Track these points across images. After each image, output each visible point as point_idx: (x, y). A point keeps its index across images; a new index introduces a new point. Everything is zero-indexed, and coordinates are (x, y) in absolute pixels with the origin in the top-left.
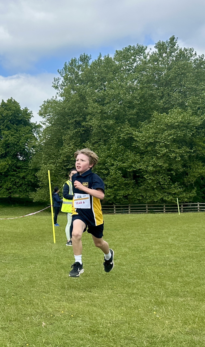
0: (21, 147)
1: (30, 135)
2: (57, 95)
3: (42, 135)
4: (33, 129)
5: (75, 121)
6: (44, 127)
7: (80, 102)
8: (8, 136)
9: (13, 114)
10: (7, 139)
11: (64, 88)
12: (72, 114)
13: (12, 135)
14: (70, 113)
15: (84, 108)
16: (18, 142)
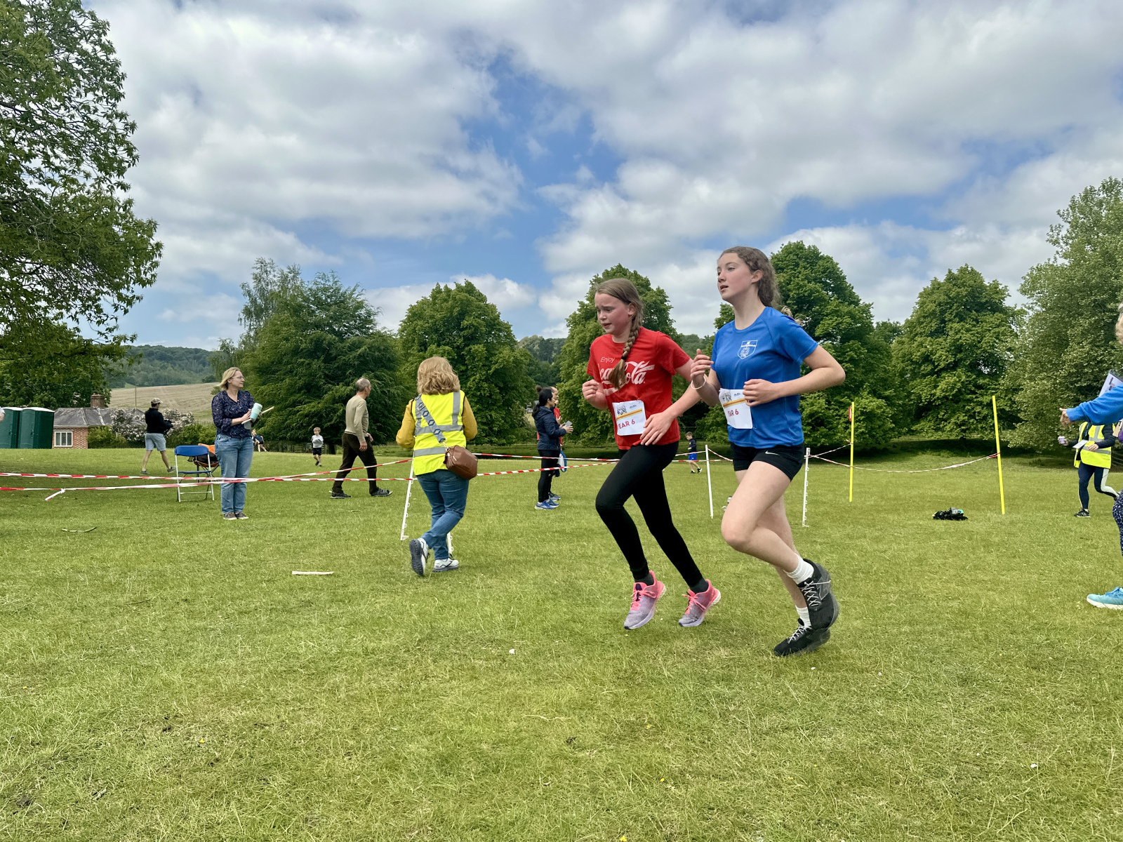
0: (985, 351)
1: (1003, 328)
2: (1057, 256)
3: (1028, 327)
4: (1009, 316)
5: (1095, 300)
6: (1031, 313)
7: (1104, 266)
8: (959, 331)
9: (969, 293)
10: (958, 336)
11: (1070, 242)
12: (1088, 289)
13: (968, 330)
14: (1084, 286)
15: (1112, 276)
16: (979, 342)
